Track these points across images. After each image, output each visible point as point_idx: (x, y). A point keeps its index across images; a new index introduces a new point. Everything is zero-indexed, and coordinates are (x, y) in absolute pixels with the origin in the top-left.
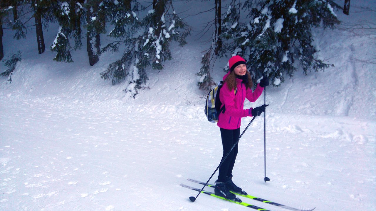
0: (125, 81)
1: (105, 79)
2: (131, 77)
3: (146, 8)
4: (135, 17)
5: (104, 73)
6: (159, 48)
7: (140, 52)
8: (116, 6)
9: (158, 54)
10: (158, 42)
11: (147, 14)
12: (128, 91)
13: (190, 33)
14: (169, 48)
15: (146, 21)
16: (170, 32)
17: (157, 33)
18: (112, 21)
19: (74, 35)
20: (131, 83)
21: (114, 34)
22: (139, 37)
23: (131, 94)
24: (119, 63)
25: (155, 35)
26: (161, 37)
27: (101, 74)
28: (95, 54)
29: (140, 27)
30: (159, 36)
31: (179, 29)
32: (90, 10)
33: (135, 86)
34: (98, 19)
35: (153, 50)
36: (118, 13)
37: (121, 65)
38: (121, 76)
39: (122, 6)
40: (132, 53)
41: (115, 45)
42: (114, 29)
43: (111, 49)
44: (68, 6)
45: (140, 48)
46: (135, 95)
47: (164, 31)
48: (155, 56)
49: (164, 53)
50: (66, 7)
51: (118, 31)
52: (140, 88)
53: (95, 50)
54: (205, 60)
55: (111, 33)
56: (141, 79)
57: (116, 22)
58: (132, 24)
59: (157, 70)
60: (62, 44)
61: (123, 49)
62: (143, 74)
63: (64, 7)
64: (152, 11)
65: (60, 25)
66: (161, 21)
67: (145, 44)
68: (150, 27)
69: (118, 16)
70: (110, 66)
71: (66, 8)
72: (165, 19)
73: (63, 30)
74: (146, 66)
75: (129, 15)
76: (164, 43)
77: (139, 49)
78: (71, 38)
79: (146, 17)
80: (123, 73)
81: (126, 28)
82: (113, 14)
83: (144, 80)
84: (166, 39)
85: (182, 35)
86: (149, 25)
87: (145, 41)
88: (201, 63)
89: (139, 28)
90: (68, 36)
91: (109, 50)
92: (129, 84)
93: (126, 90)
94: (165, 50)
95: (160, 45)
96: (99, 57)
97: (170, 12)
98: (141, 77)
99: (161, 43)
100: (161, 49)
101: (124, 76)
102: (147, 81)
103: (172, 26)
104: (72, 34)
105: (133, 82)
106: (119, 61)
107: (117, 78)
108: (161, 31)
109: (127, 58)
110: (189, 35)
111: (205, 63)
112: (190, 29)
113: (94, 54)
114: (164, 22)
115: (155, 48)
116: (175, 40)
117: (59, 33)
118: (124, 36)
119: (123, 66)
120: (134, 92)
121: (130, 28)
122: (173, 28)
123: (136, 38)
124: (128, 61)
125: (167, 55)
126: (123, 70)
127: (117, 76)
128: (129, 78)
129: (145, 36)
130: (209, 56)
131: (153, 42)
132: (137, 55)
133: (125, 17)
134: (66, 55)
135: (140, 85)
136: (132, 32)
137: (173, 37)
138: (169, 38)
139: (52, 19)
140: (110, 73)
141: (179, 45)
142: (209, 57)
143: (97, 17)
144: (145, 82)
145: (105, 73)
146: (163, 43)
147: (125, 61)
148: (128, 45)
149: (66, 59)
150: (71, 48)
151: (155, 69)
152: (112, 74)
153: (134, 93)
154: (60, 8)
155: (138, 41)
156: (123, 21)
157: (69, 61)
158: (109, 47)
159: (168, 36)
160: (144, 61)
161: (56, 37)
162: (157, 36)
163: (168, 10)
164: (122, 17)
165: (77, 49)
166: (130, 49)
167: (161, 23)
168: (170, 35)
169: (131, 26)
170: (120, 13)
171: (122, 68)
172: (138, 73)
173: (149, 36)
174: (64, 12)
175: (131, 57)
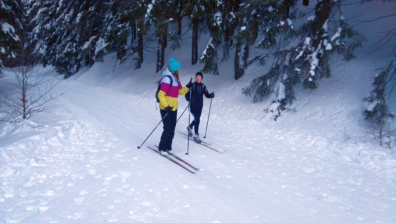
0: (268, 100)
1: (246, 95)
2: (276, 95)
3: (306, 14)
4: (290, 26)
5: (246, 88)
6: (315, 62)
7: (291, 67)
8: (270, 13)
9: (313, 70)
10: (314, 55)
11: (306, 22)
12: (270, 111)
13: (361, 44)
14: (329, 63)
15: (304, 29)
16: (333, 43)
17: (315, 44)
18: (262, 30)
19: (223, 46)
20: (274, 102)
21: (263, 45)
22: (291, 49)
23: (272, 115)
24: (264, 79)
25: (312, 46)
26: (320, 49)
27: (243, 89)
28: (242, 68)
29: (295, 37)
30: (317, 47)
31: (346, 39)
32: (243, 20)
33: (279, 106)
34: (248, 29)
35: (306, 64)
36: (271, 21)
37: (266, 80)
38: (264, 93)
39: (276, 13)
40: (281, 67)
41: (263, 58)
42: (263, 40)
43: (258, 62)
44: (221, 16)
45: (291, 62)
46: (277, 116)
47: (325, 41)
48: (308, 72)
49: (321, 69)
50: (219, 17)
51: (267, 42)
52: (283, 109)
53: (241, 63)
54: (379, 81)
55: (259, 45)
56: (286, 99)
57: (266, 32)
58: (285, 33)
59: (309, 90)
60: (211, 56)
61: (271, 62)
62: (290, 93)
63: (217, 17)
64: (312, 18)
65: (211, 36)
66: (323, 29)
67: (298, 57)
68: (307, 37)
69: (270, 25)
70: (254, 81)
71: (218, 19)
72: (328, 27)
73: (213, 41)
74: (295, 84)
75: (282, 23)
76: (323, 56)
77: (289, 63)
78: (220, 49)
79: (304, 25)
80: (267, 90)
81: (277, 39)
82: (265, 23)
83: (290, 100)
84: (325, 51)
85: (349, 46)
86: (306, 35)
87: (298, 54)
88: (372, 84)
89: (293, 38)
90: (217, 48)
91: (256, 64)
92: (272, 103)
93: (267, 110)
94: (322, 66)
95: (316, 59)
96: (245, 70)
97: (336, 18)
98: (287, 96)
99: (318, 56)
100: (317, 64)
101: (268, 94)
102: (293, 101)
103: (337, 35)
104: (221, 45)
105: (277, 101)
106: (265, 76)
107: (260, 95)
108: (321, 42)
109: (274, 73)
110: (359, 46)
111: (379, 84)
112: (362, 38)
113: (240, 67)
114: (326, 31)
115: (310, 62)
116: (339, 53)
117: (209, 44)
118: (274, 47)
119: (268, 82)
120: (276, 113)
121: (282, 39)
122: (337, 38)
123: (287, 51)
124: (275, 77)
125: (325, 71)
126: (267, 87)
127: (260, 93)
128: (273, 96)
129: (300, 48)
130: (387, 76)
131: (308, 55)
132: (286, 70)
133: (278, 25)
134: (213, 67)
135: (285, 106)
136: (283, 42)
137: (336, 50)
138: (331, 50)
139: (206, 30)
140: (253, 89)
141: (343, 60)
142: (387, 78)
143: (247, 26)
144: (291, 103)
145: (248, 89)
146: (321, 56)
147: (270, 77)
148: (277, 59)
149: (212, 71)
150: (218, 59)
151: (306, 88)
152: (255, 90)
153: (276, 115)
154: (213, 19)
155: (290, 53)
156: (275, 30)
157: (215, 74)
158: (257, 59)
159: (329, 47)
160: (293, 77)
161: (205, 49)
162: (315, 48)
163: (333, 16)
164: (275, 26)
165: (224, 62)
166: (279, 62)
167: (323, 32)
168: (333, 46)
169: (284, 36)
170: (273, 21)
171: (266, 84)
172: (284, 91)
173: (304, 48)
174: (216, 22)
175: (278, 72)
